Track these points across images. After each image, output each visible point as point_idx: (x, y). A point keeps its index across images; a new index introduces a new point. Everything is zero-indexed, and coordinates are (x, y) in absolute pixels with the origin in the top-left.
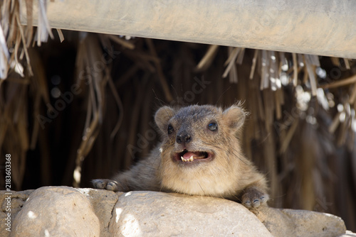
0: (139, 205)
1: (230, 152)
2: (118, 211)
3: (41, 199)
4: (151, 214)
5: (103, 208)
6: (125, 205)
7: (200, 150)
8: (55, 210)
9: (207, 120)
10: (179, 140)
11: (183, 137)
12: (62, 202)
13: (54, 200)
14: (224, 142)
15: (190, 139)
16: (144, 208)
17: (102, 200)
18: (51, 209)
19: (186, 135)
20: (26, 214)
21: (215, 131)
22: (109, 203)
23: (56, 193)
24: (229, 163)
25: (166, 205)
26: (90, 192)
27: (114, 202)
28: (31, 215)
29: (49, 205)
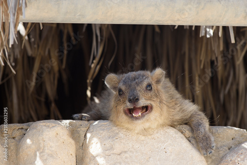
0: (102, 132)
1: (161, 102)
2: (89, 135)
3: (35, 131)
4: (109, 138)
5: (79, 133)
6: (93, 131)
7: (144, 105)
8: (43, 139)
9: (145, 84)
10: (130, 101)
11: (133, 99)
12: (47, 133)
13: (42, 132)
14: (156, 96)
15: (137, 100)
16: (105, 133)
17: (78, 128)
18: (40, 138)
19: (135, 98)
20: (26, 141)
21: (151, 90)
22: (82, 130)
23: (44, 127)
24: (161, 109)
25: (119, 131)
26: (70, 123)
27: (86, 129)
28: (28, 141)
29: (39, 135)
